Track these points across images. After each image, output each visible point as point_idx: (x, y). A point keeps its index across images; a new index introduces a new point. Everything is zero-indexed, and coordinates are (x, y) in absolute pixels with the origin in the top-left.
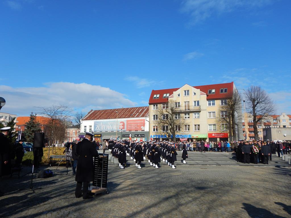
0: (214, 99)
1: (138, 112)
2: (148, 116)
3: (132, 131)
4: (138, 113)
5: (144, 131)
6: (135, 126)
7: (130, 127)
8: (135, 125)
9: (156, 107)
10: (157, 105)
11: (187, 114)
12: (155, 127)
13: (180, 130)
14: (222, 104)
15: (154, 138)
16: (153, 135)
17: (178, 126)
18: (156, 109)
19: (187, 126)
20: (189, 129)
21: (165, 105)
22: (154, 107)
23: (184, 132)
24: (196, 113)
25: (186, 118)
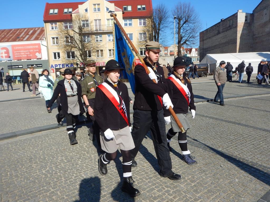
0: (131, 18)
1: (28, 34)
2: (44, 39)
3: (22, 60)
4: (28, 36)
5: (41, 59)
6: (26, 53)
7: (18, 55)
8: (27, 51)
9: (55, 27)
10: (56, 24)
11: (99, 36)
12: (57, 54)
13: (91, 57)
14: (140, 24)
15: (56, 67)
16: (55, 65)
17: (87, 52)
18: (55, 29)
19: (100, 51)
20: (102, 56)
21: (67, 24)
22: (52, 26)
23: (96, 58)
24: (109, 35)
25: (98, 41)
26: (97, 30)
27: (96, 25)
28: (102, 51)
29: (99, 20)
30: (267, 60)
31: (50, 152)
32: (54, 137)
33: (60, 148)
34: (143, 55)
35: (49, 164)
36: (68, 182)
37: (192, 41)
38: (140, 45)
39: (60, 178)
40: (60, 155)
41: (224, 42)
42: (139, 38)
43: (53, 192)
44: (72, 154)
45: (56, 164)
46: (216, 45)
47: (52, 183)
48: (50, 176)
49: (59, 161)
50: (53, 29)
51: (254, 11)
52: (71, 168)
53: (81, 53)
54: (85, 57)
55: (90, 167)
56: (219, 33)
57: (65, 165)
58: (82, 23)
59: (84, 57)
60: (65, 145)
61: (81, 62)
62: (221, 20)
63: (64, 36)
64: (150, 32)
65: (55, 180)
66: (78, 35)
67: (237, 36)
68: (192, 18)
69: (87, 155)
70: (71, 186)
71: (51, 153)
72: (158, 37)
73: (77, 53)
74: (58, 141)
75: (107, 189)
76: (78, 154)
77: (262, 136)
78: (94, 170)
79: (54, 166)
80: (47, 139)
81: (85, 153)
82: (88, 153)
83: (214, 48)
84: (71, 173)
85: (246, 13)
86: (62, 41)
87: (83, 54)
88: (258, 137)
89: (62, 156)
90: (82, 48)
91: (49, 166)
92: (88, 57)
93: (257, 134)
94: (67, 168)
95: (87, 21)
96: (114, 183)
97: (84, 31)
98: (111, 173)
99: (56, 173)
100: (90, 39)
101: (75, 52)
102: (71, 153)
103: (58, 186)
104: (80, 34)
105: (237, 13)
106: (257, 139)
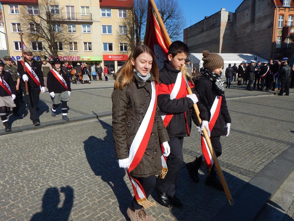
0: (109, 7)
2: (2, 24)
9: (16, 10)
10: (16, 7)
11: (72, 26)
12: (19, 43)
13: (62, 50)
14: (120, 15)
15: (19, 60)
16: (17, 57)
17: (58, 43)
18: (16, 13)
19: (73, 43)
20: (76, 48)
21: (31, 8)
22: (12, 8)
23: (68, 52)
24: (85, 25)
25: (71, 31)
26: (69, 19)
27: (68, 13)
28: (76, 43)
29: (71, 6)
30: (247, 62)
31: (10, 159)
32: (15, 142)
33: (23, 155)
34: (124, 50)
35: (9, 173)
36: (32, 193)
37: (175, 38)
38: (120, 39)
39: (22, 189)
40: (22, 163)
41: (208, 41)
42: (119, 31)
43: (13, 205)
44: (38, 161)
45: (18, 172)
46: (200, 44)
47: (12, 194)
48: (9, 186)
49: (21, 170)
50: (13, 12)
51: (236, 11)
52: (37, 177)
53: (50, 44)
54: (55, 50)
55: (59, 174)
56: (203, 31)
57: (29, 174)
58: (50, 8)
59: (53, 49)
60: (29, 152)
61: (49, 54)
62: (205, 17)
63: (27, 22)
64: (131, 25)
65: (16, 191)
66: (46, 23)
67: (220, 36)
68: (176, 13)
69: (56, 161)
70: (35, 197)
71: (11, 161)
72: (140, 32)
73: (46, 45)
74: (21, 147)
75: (79, 197)
76: (45, 160)
77: (238, 138)
78: (64, 178)
79: (14, 176)
80: (7, 145)
81: (54, 159)
82: (57, 159)
83: (197, 47)
84: (36, 183)
85: (229, 12)
86: (26, 29)
87: (53, 46)
88: (235, 139)
89: (26, 164)
90: (51, 38)
91: (8, 176)
92: (59, 50)
93: (234, 136)
94: (32, 177)
95: (57, 6)
96: (86, 191)
97: (53, 18)
98: (84, 180)
99: (17, 183)
100: (61, 28)
101: (43, 43)
102: (37, 159)
103: (19, 198)
104: (48, 22)
105: (220, 11)
106: (233, 141)
